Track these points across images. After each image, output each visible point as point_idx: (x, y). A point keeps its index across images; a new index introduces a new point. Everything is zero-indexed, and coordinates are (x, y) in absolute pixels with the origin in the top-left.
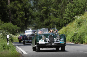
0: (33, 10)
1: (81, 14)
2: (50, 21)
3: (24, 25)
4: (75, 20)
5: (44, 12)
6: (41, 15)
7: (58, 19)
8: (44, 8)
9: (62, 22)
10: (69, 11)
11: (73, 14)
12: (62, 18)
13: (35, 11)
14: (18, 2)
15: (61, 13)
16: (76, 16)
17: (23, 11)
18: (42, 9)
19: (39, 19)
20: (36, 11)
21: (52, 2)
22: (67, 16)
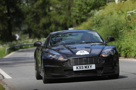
0: (21, 4)
1: (101, 8)
2: (50, 20)
3: (6, 28)
4: (92, 17)
5: (40, 5)
6: (35, 10)
7: (63, 16)
9: (70, 21)
10: (81, 3)
11: (88, 8)
12: (70, 15)
13: (24, 4)
15: (67, 7)
16: (92, 11)
17: (4, 5)
19: (32, 18)
20: (26, 4)
22: (78, 11)
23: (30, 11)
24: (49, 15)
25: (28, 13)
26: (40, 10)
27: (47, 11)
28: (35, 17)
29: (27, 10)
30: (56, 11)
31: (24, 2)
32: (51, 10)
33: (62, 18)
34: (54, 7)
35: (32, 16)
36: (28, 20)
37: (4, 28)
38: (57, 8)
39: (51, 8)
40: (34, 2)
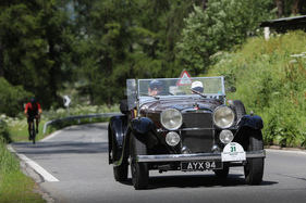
23: (93, 49)
24: (130, 60)
27: (127, 51)
28: (102, 61)
29: (88, 49)
30: (145, 51)
31: (83, 33)
32: (136, 50)
33: (156, 66)
34: (141, 44)
35: (98, 60)
36: (90, 68)
38: (146, 46)
39: (135, 46)
40: (100, 32)
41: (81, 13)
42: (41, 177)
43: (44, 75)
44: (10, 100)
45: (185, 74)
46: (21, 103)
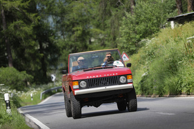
0: (55, 37)
3: (39, 68)
4: (143, 48)
5: (79, 37)
6: (73, 44)
8: (77, 30)
10: (128, 31)
11: (138, 36)
12: (116, 46)
13: (59, 37)
14: (22, 22)
15: (112, 37)
16: (143, 40)
17: (35, 40)
18: (73, 32)
20: (62, 37)
21: (93, 16)
22: (125, 41)
23: (67, 44)
25: (64, 48)
26: (79, 43)
27: (88, 43)
29: (64, 44)
30: (99, 43)
31: (60, 35)
32: (93, 42)
34: (95, 38)
37: (37, 68)
38: (99, 39)
39: (92, 40)
40: (71, 33)
41: (58, 22)
42: (39, 127)
43: (38, 63)
44: (17, 81)
45: (124, 55)
46: (26, 82)
